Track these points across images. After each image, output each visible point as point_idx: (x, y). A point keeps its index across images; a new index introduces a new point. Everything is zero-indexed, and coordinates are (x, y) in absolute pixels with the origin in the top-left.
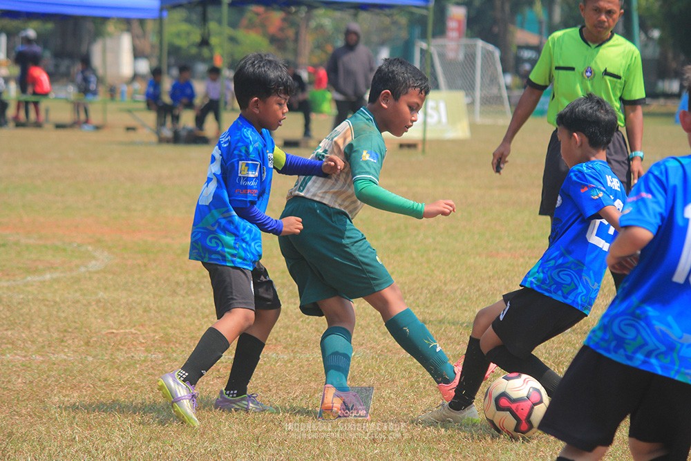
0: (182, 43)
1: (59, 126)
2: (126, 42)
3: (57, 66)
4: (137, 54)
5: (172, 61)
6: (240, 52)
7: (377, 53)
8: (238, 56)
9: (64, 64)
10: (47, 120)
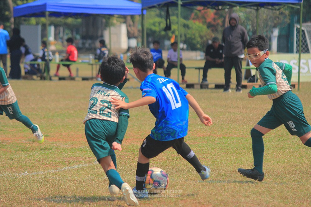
0: (157, 29)
1: (84, 79)
2: (124, 29)
3: (83, 44)
4: (130, 36)
5: (150, 39)
6: (189, 33)
7: (272, 32)
8: (188, 36)
9: (88, 43)
10: (77, 76)
